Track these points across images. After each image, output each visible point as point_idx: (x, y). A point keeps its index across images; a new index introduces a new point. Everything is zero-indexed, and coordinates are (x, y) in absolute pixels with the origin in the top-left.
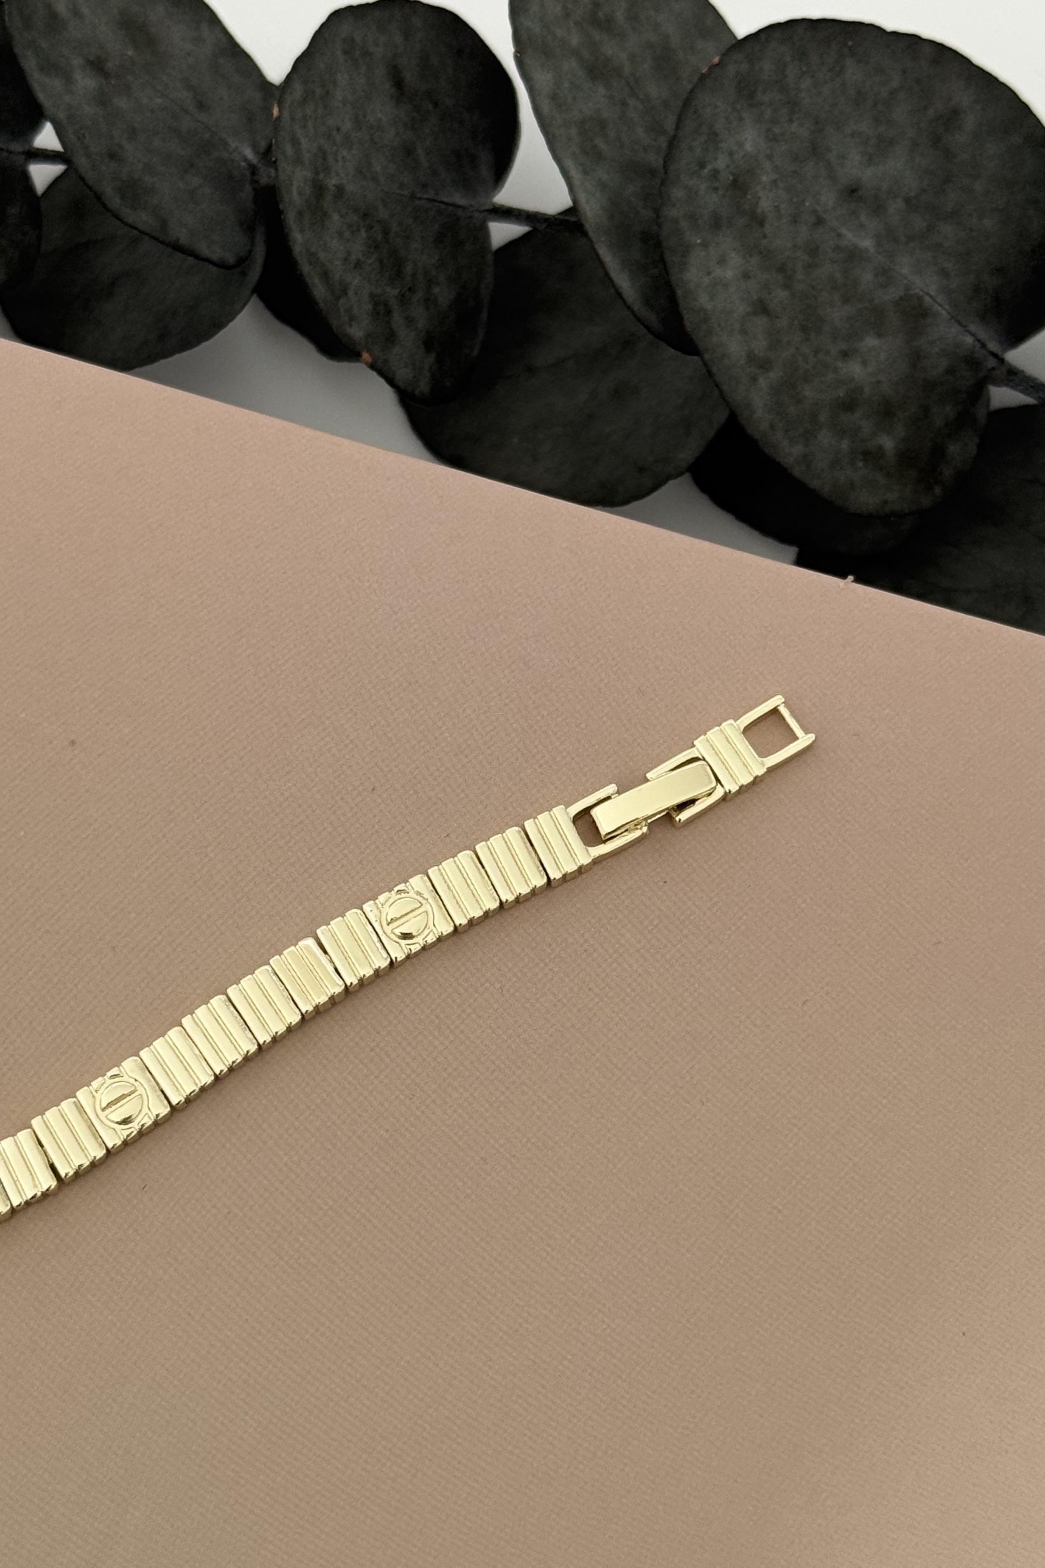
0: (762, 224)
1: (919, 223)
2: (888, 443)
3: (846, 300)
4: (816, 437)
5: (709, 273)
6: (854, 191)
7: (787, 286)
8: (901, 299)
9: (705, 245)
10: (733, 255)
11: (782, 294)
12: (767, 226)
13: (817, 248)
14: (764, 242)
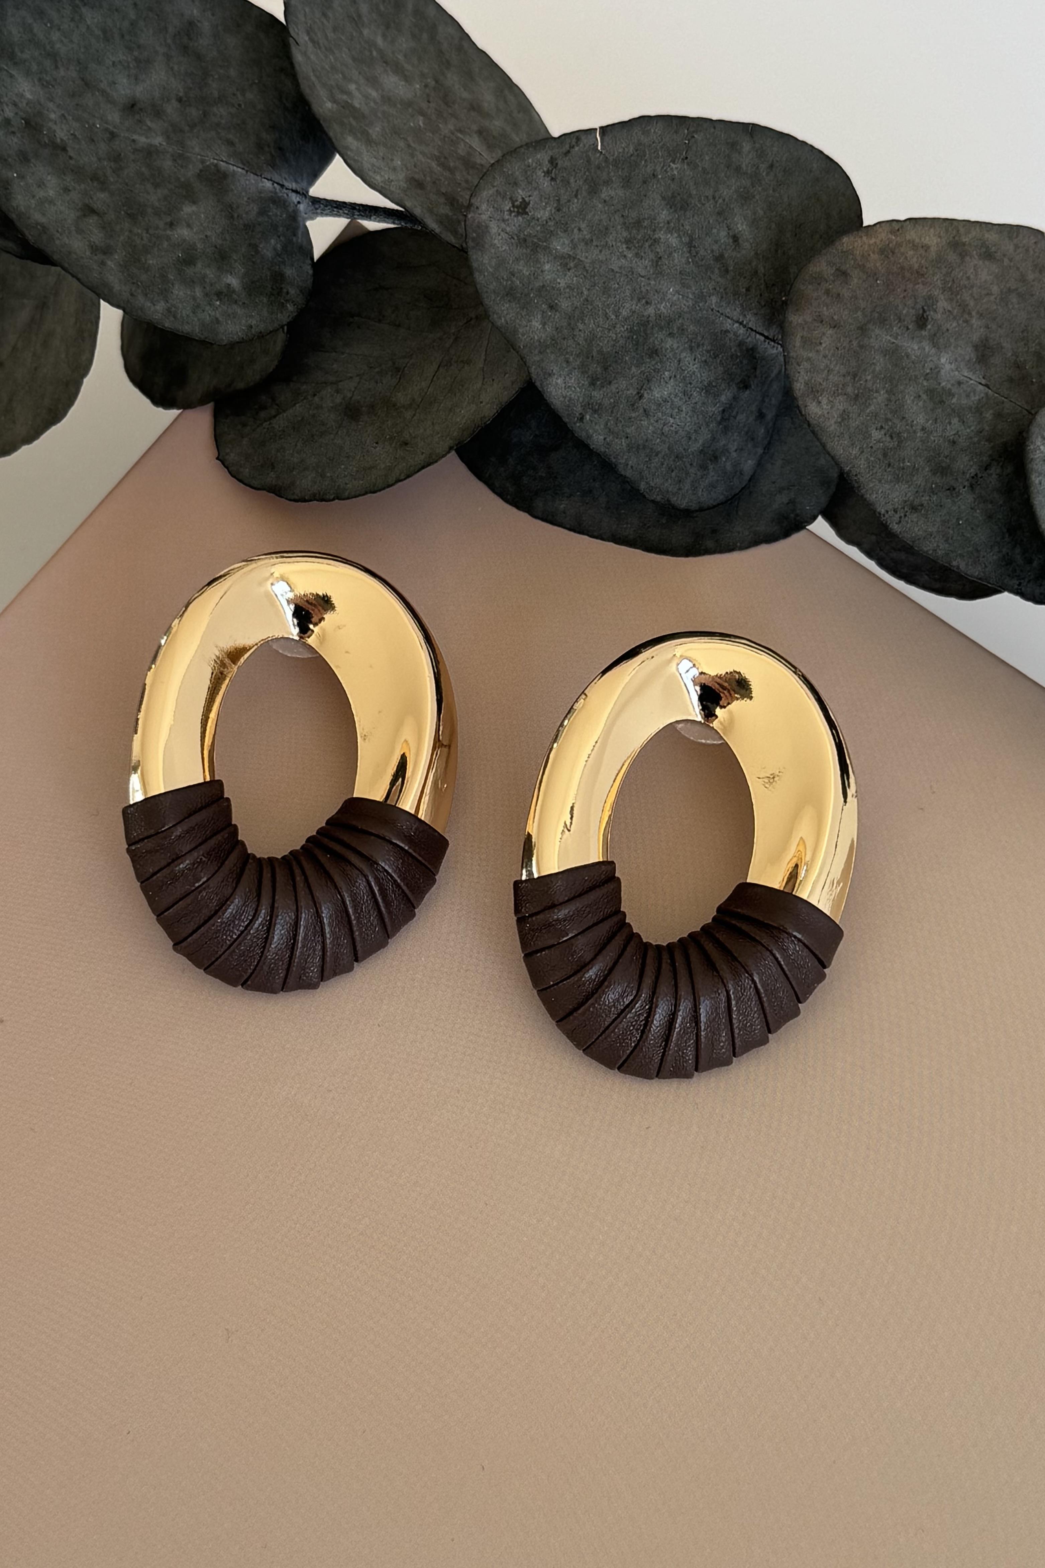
0: (64, 149)
1: (194, 113)
2: (233, 281)
3: (156, 186)
4: (172, 293)
5: (34, 197)
6: (133, 106)
7: (103, 190)
8: (201, 171)
9: (21, 177)
10: (49, 178)
11: (102, 196)
12: (68, 149)
13: (120, 155)
14: (72, 162)
